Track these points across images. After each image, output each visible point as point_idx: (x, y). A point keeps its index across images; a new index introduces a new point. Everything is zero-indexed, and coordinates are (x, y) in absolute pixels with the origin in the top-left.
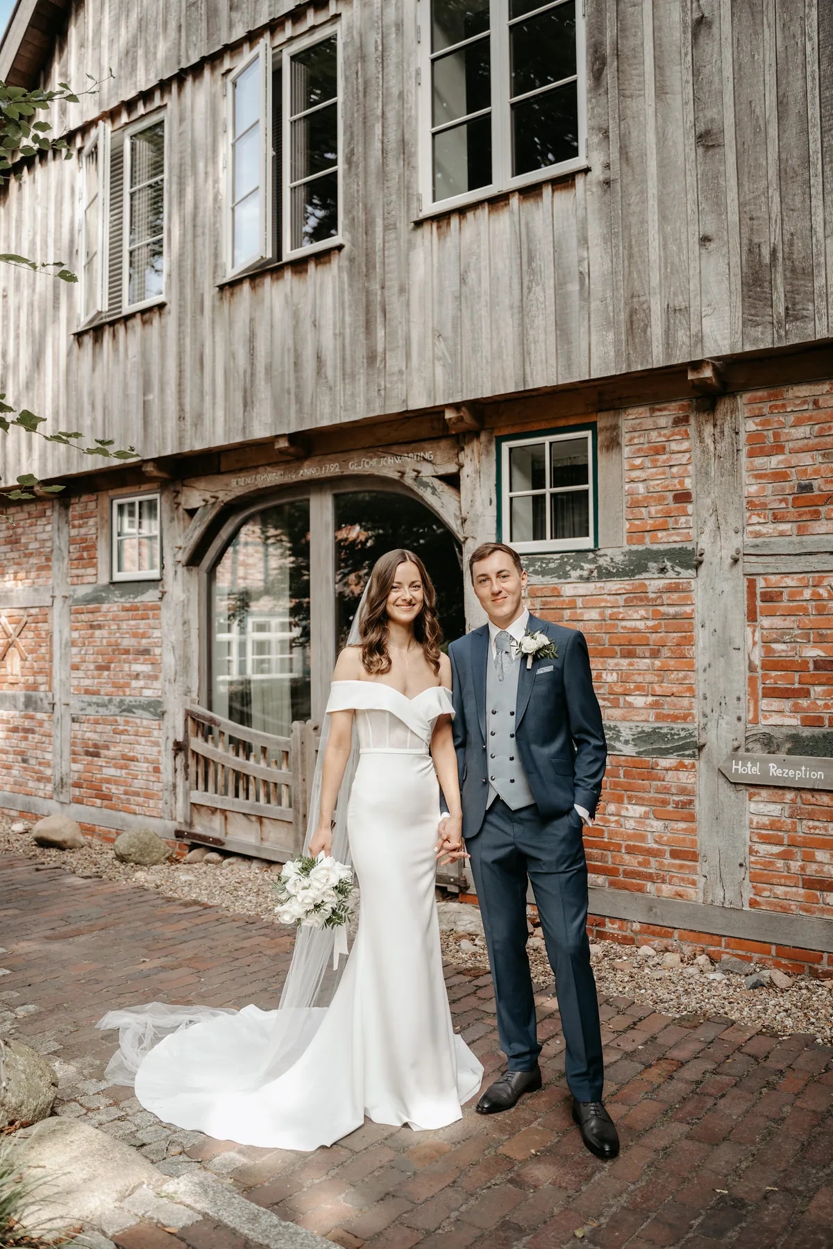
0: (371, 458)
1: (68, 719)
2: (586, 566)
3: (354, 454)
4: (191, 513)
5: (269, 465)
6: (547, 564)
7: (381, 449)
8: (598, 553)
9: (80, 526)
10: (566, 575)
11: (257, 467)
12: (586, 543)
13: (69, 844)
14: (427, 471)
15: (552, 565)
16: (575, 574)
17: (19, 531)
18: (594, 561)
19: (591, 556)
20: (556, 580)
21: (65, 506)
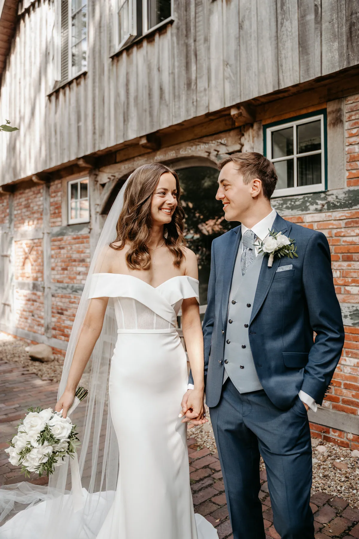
0: (192, 146)
1: (50, 296)
2: (320, 202)
3: (183, 145)
4: (103, 185)
5: (140, 156)
6: (295, 202)
7: (197, 140)
8: (328, 193)
9: (55, 197)
10: (307, 209)
11: (134, 158)
12: (320, 187)
13: (46, 359)
14: (223, 150)
15: (297, 203)
16: (312, 208)
17: (30, 201)
18: (325, 199)
19: (323, 195)
20: (300, 212)
21: (48, 187)
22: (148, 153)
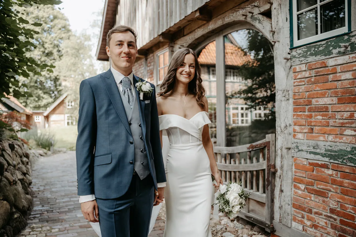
0: (233, 13)
2: (342, 45)
3: (227, 13)
5: (199, 28)
6: (318, 48)
7: (237, 8)
8: (351, 34)
9: (150, 66)
10: (330, 53)
11: (195, 30)
12: (344, 30)
14: (256, 11)
15: (321, 49)
16: (335, 51)
18: (348, 40)
19: (346, 37)
20: (324, 57)
21: (146, 59)
22: (204, 25)
